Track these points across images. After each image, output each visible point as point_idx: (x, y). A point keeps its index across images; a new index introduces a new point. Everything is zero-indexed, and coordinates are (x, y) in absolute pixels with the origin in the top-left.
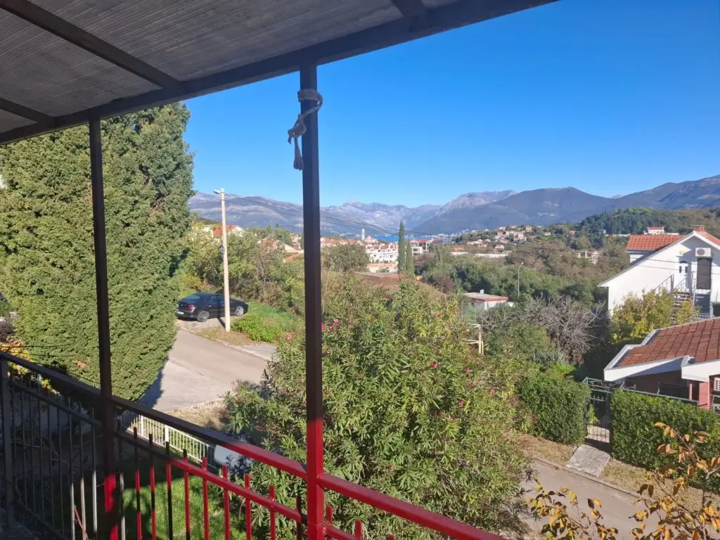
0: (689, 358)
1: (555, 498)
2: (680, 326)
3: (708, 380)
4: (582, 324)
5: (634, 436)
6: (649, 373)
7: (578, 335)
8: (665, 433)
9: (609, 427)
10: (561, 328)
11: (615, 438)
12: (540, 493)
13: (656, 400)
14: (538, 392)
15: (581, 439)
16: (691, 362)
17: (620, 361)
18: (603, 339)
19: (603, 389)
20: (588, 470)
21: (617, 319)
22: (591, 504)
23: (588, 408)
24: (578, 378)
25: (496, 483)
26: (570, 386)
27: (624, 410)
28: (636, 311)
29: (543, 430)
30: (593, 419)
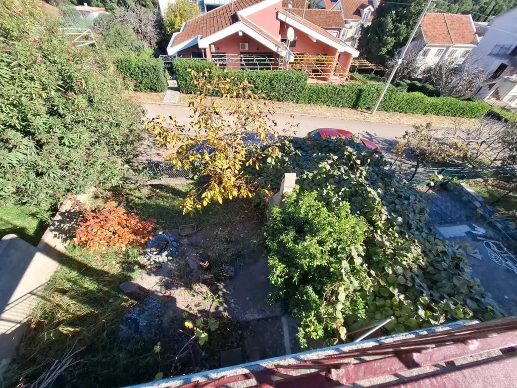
0: (200, 36)
1: (156, 121)
2: (194, 19)
3: (208, 47)
4: (150, 23)
5: (186, 81)
6: (186, 48)
7: (151, 31)
8: (192, 74)
9: (176, 79)
10: (140, 26)
11: (179, 83)
12: (148, 121)
13: (192, 61)
14: (139, 68)
15: (166, 88)
16: (201, 38)
17: (173, 43)
18: (163, 31)
19: (168, 60)
20: (172, 102)
21: (167, 17)
22: (171, 118)
23: (164, 71)
24: (156, 56)
25: (126, 123)
26: (153, 62)
27: (180, 69)
28: (174, 12)
29: (148, 88)
30: (169, 77)
